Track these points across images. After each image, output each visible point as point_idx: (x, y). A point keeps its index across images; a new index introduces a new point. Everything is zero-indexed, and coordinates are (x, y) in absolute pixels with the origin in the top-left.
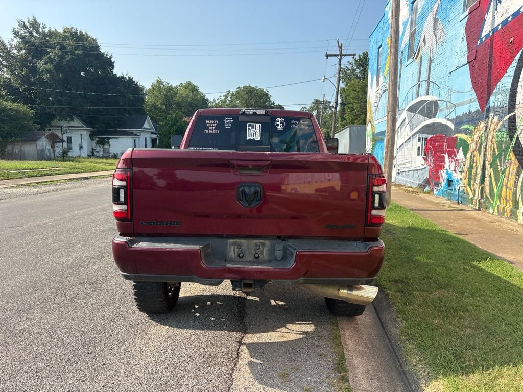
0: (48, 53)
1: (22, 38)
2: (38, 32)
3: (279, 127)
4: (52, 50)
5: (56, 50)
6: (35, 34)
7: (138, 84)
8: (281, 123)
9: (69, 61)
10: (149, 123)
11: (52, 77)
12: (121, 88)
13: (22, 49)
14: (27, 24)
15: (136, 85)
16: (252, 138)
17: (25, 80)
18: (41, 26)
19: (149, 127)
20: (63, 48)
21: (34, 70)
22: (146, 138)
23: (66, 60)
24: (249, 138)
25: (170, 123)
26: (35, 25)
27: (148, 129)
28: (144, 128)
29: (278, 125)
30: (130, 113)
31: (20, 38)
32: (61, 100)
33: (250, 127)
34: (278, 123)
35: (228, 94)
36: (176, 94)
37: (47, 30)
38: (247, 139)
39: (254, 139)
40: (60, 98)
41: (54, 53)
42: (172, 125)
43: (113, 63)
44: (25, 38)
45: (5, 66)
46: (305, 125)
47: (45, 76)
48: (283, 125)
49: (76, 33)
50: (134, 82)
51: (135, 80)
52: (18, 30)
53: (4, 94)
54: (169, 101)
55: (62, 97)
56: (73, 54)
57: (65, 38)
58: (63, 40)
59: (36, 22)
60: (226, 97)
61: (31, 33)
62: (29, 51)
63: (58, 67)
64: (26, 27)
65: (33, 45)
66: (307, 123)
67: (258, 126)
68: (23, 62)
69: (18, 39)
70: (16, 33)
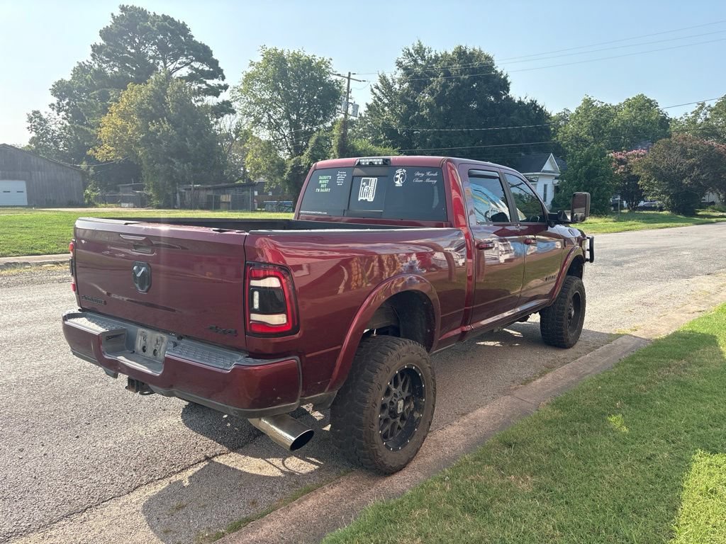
0: (431, 83)
1: (405, 69)
2: (423, 58)
3: (397, 182)
4: (435, 79)
5: (439, 79)
6: (420, 62)
7: (544, 109)
8: (401, 176)
9: (452, 90)
10: (552, 163)
11: (431, 114)
12: (515, 117)
13: (404, 82)
14: (412, 51)
15: (541, 110)
16: (364, 199)
17: (404, 119)
18: (427, 50)
19: (551, 169)
20: (447, 74)
21: (414, 107)
22: (545, 186)
23: (450, 89)
24: (361, 198)
25: (578, 162)
26: (420, 51)
27: (549, 172)
28: (544, 172)
29: (397, 179)
30: (527, 151)
31: (404, 69)
32: (439, 140)
33: (364, 184)
34: (397, 176)
35: (701, 108)
36: (612, 116)
37: (433, 54)
38: (359, 200)
39: (366, 200)
40: (438, 138)
41: (437, 82)
42: (581, 165)
43: (509, 84)
44: (409, 69)
45: (386, 105)
46: (432, 178)
47: (424, 112)
48: (403, 180)
49: (465, 52)
50: (538, 107)
51: (540, 103)
52: (402, 60)
53: (382, 138)
54: (600, 129)
55: (440, 136)
56: (458, 80)
57: (451, 61)
58: (448, 64)
59: (421, 47)
60: (697, 113)
61: (415, 61)
62: (412, 83)
63: (440, 100)
64: (411, 55)
65: (416, 76)
66: (436, 174)
67: (374, 180)
68: (404, 97)
69: (401, 71)
70: (399, 64)
